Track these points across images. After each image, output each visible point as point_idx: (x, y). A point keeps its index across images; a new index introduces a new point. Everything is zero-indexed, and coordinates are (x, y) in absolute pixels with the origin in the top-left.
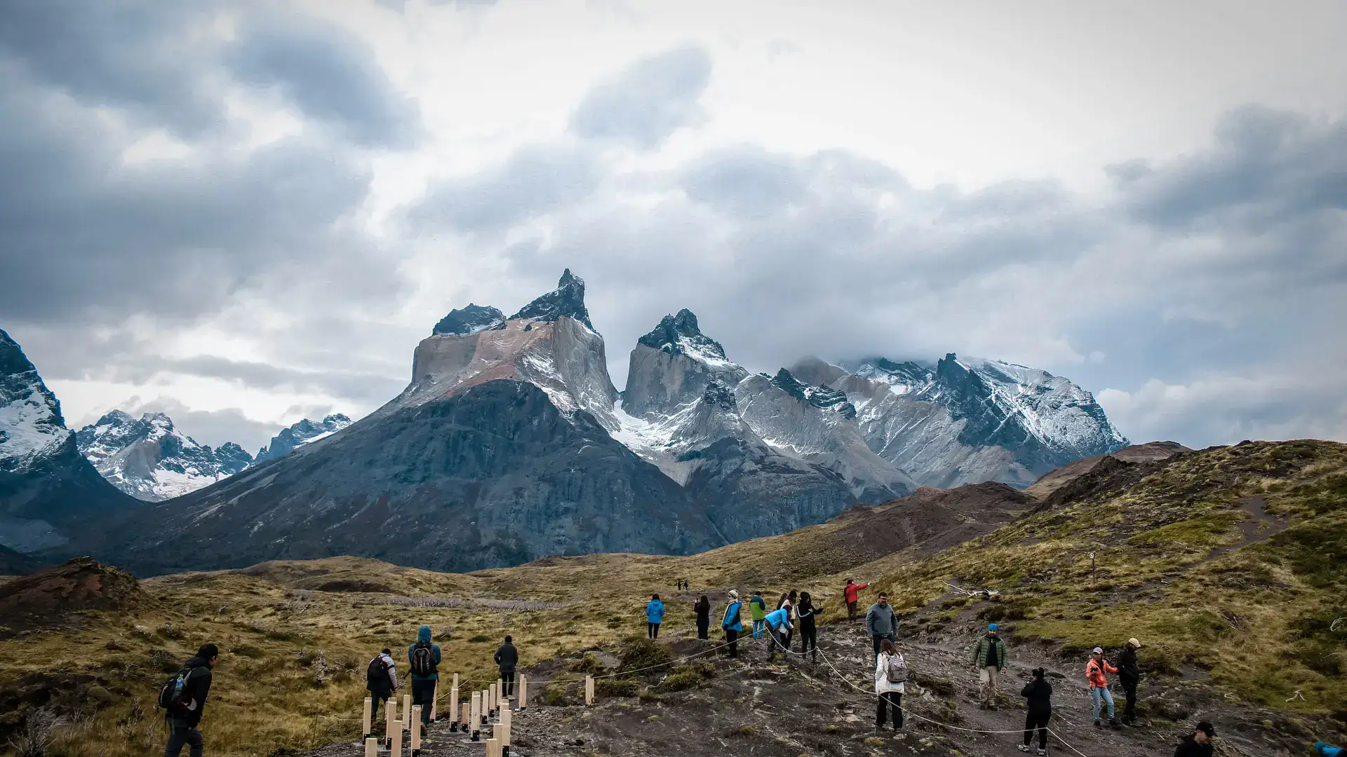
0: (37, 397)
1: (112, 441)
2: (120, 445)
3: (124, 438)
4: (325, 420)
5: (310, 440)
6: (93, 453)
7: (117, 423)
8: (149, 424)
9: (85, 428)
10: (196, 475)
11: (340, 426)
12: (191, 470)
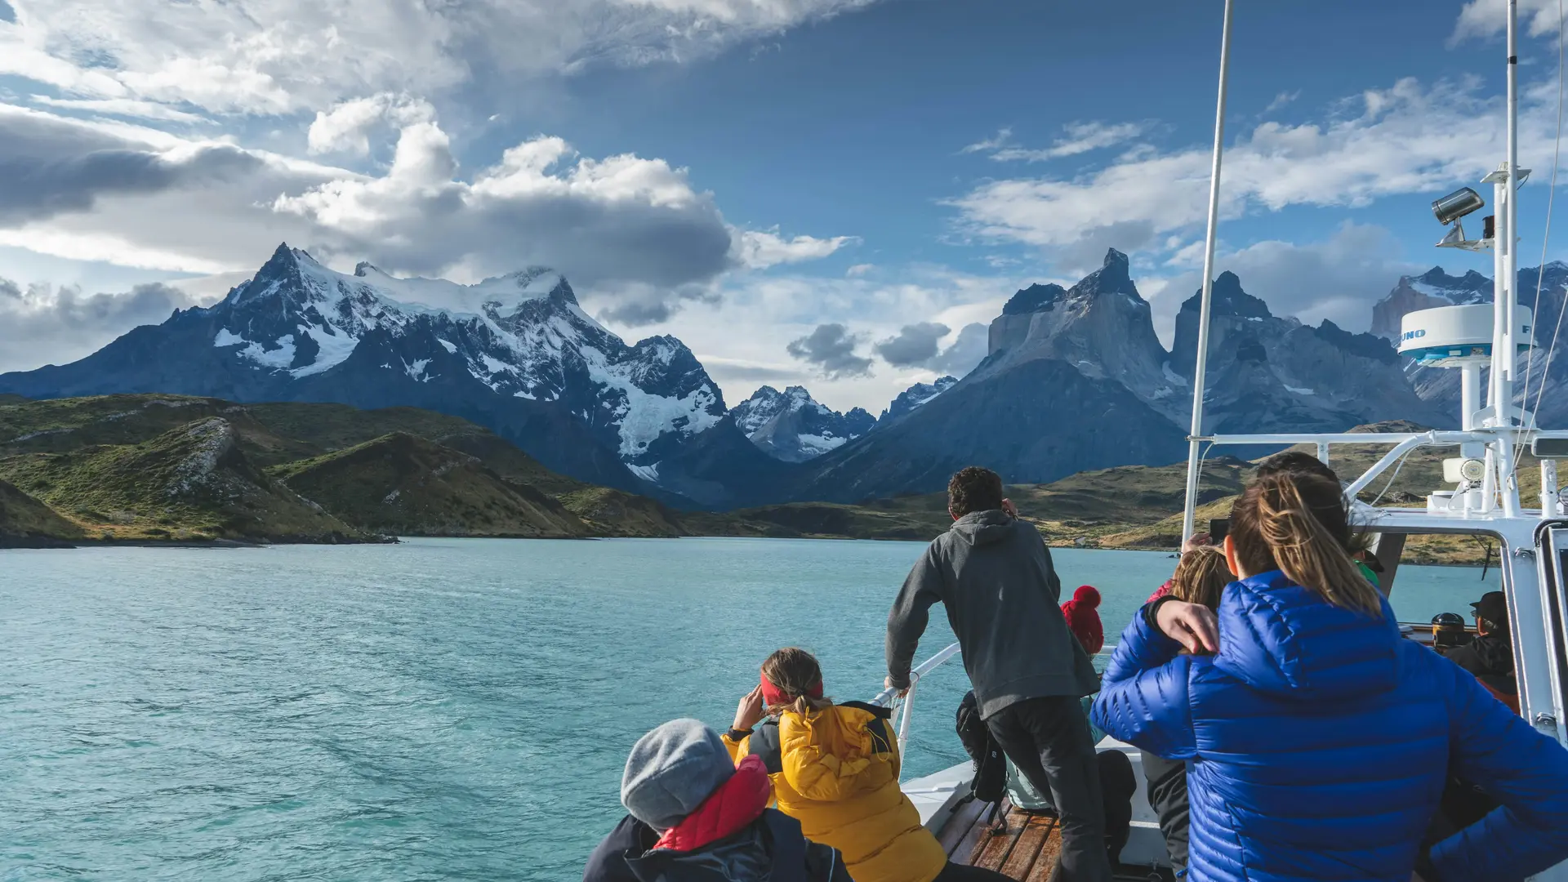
0: (705, 388)
1: (764, 412)
2: (769, 415)
3: (772, 409)
4: (936, 382)
5: (924, 401)
6: (750, 423)
7: (766, 397)
8: (790, 396)
9: (742, 402)
10: (831, 437)
11: (948, 386)
12: (825, 432)
